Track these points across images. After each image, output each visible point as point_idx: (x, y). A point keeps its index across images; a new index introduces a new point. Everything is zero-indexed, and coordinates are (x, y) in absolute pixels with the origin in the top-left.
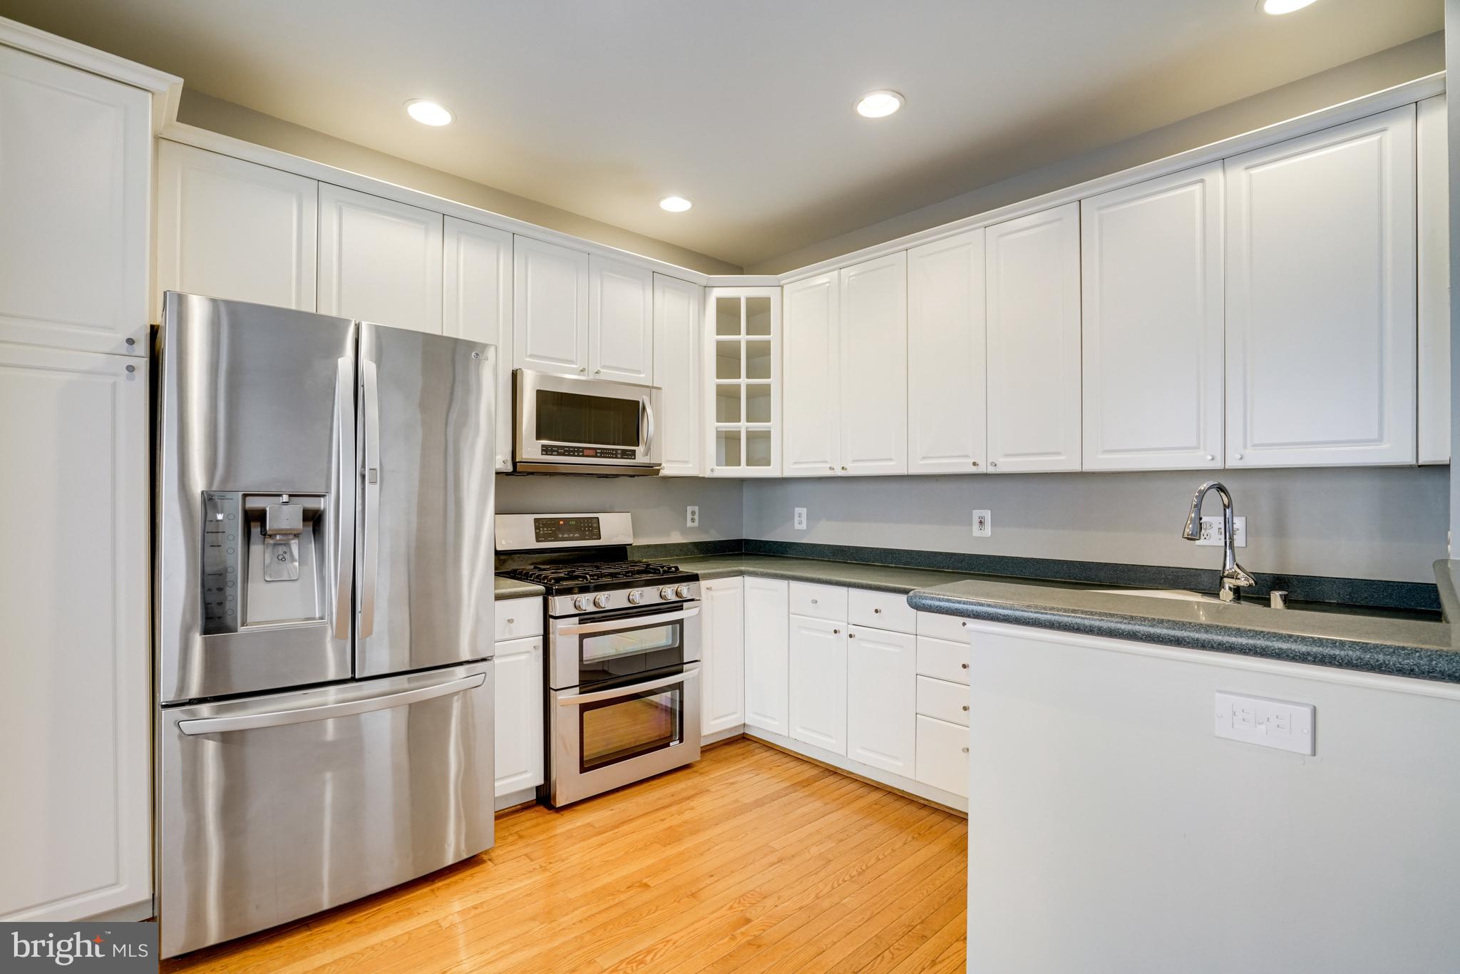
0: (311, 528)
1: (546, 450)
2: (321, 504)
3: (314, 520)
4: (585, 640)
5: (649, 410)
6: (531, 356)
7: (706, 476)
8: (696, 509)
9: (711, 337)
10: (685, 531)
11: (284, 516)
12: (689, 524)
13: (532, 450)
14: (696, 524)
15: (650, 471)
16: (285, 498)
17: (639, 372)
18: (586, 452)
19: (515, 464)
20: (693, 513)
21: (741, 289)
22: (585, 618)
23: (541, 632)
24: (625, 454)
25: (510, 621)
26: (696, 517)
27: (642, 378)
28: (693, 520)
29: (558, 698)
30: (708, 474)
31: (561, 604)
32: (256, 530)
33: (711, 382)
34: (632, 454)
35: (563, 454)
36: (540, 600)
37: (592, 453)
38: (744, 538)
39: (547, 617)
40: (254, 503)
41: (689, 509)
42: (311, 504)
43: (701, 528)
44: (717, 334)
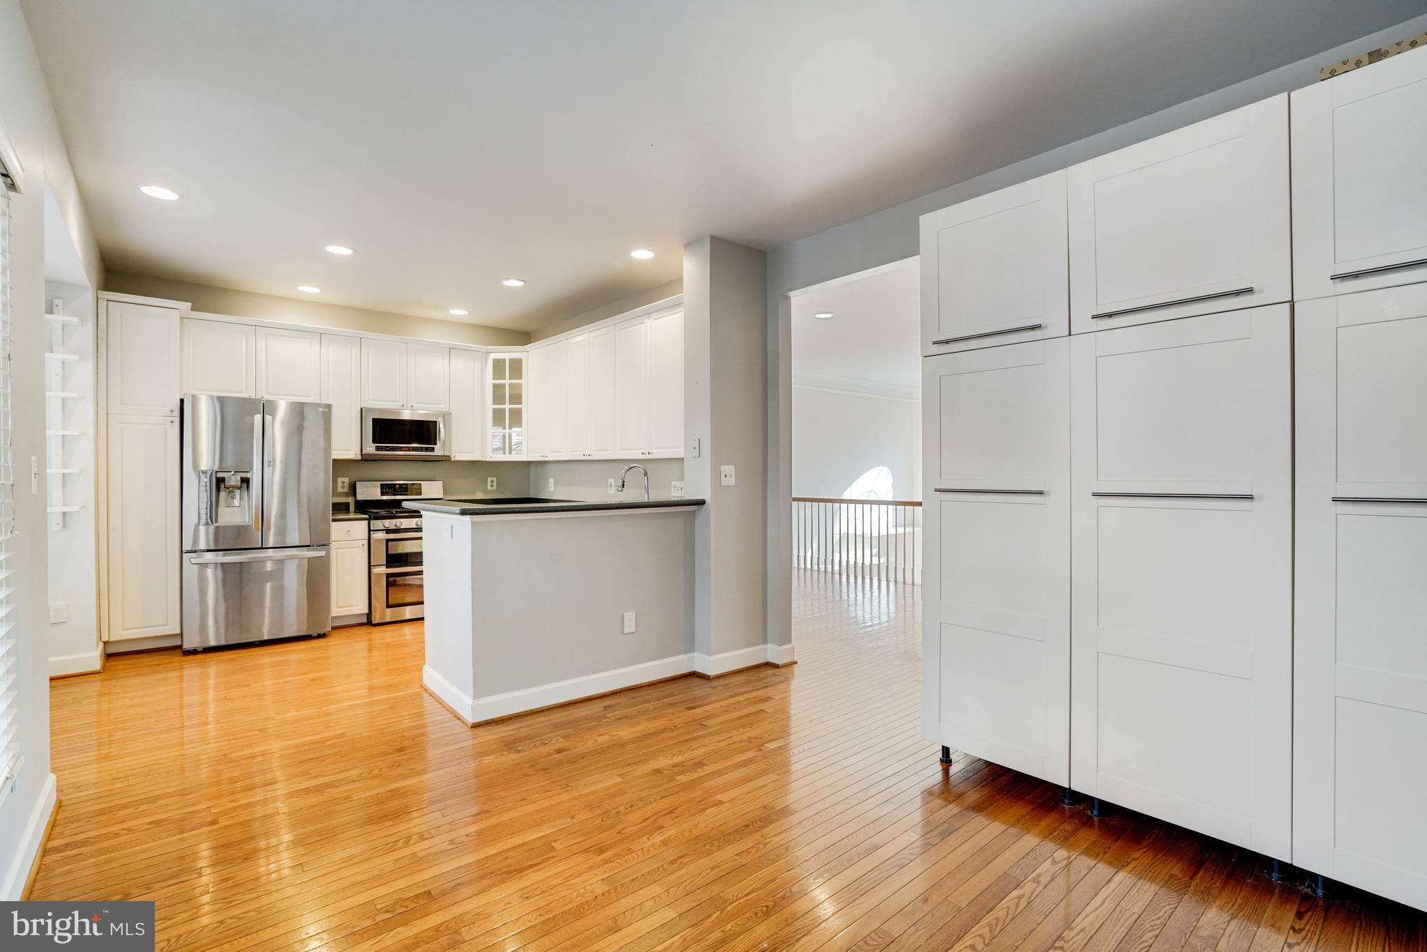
0: (246, 486)
1: (378, 449)
2: (248, 475)
3: (246, 481)
4: (390, 543)
5: (442, 426)
6: (372, 400)
7: (487, 460)
8: (495, 479)
9: (490, 381)
10: (486, 492)
11: (234, 480)
12: (489, 488)
13: (370, 448)
14: (495, 488)
15: (446, 459)
16: (233, 473)
17: (441, 404)
18: (403, 449)
19: (362, 455)
20: (492, 482)
21: (508, 353)
22: (388, 531)
23: (367, 538)
24: (427, 449)
25: (349, 531)
26: (495, 484)
27: (443, 407)
28: (492, 486)
29: (375, 570)
30: (488, 459)
31: (377, 524)
32: (222, 486)
33: (490, 407)
34: (433, 449)
35: (389, 450)
36: (366, 522)
37: (405, 449)
38: (531, 497)
39: (370, 530)
40: (220, 475)
41: (489, 479)
42: (244, 475)
43: (498, 490)
44: (494, 379)
